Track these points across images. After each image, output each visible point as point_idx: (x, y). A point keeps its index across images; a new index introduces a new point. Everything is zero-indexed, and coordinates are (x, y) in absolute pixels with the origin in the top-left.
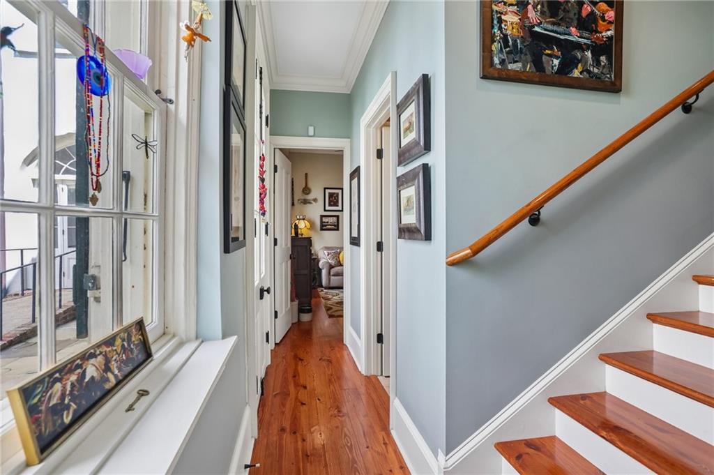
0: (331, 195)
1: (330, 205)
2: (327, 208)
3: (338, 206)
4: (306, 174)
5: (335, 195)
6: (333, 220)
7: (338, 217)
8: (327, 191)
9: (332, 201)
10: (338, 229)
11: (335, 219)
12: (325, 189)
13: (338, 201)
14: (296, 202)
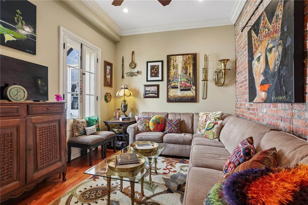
0: (153, 68)
1: (152, 76)
2: (149, 79)
3: (158, 76)
4: (133, 53)
5: (156, 67)
6: (154, 89)
7: (158, 86)
8: (149, 64)
9: (153, 73)
10: (158, 97)
11: (156, 88)
12: (148, 62)
13: (158, 73)
14: (125, 75)
